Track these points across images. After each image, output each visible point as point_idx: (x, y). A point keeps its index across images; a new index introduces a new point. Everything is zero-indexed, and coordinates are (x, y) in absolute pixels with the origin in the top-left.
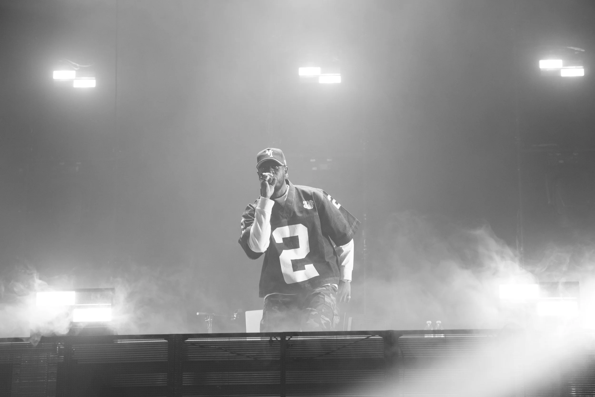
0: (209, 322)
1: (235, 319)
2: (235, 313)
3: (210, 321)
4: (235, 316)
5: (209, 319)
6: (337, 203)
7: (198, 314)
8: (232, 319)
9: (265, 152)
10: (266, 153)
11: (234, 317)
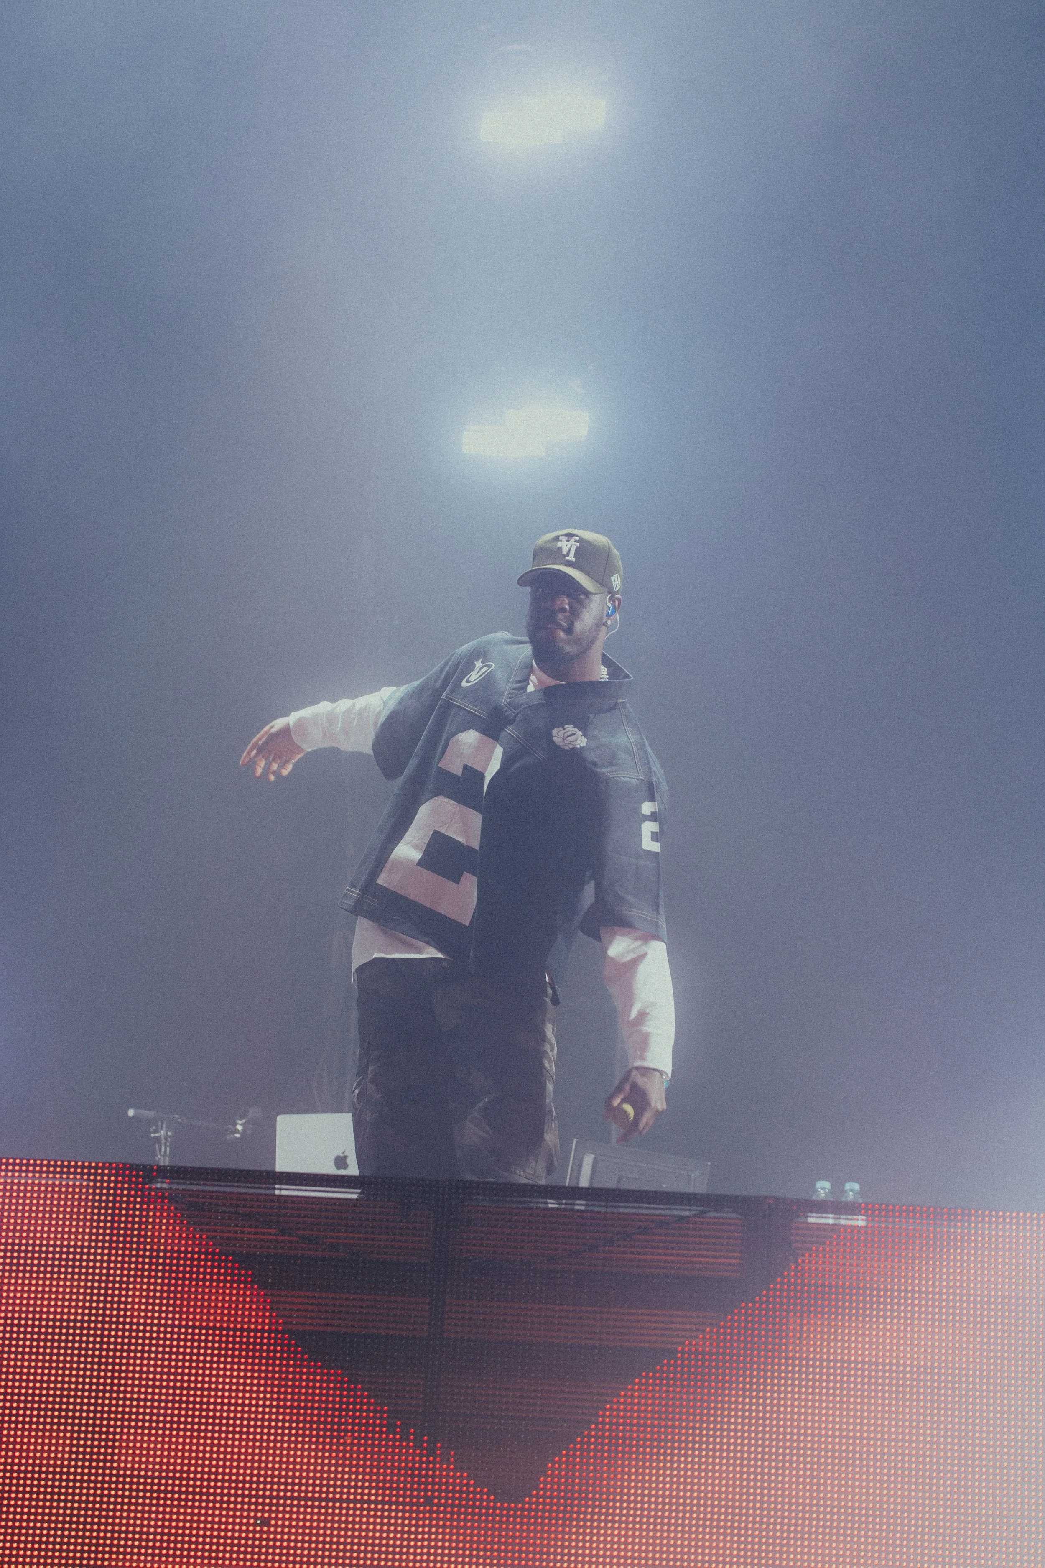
0: (163, 1141)
1: (238, 1135)
2: (241, 1118)
3: (166, 1136)
4: (239, 1128)
5: (162, 1132)
6: (655, 837)
7: (131, 1113)
8: (229, 1137)
9: (557, 539)
10: (559, 544)
11: (237, 1131)
